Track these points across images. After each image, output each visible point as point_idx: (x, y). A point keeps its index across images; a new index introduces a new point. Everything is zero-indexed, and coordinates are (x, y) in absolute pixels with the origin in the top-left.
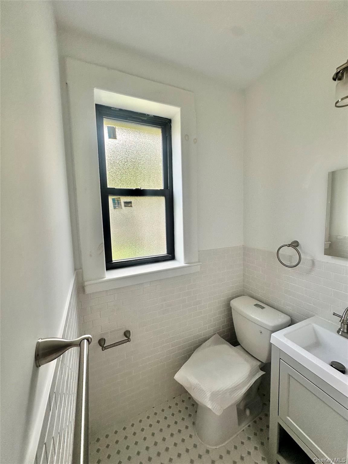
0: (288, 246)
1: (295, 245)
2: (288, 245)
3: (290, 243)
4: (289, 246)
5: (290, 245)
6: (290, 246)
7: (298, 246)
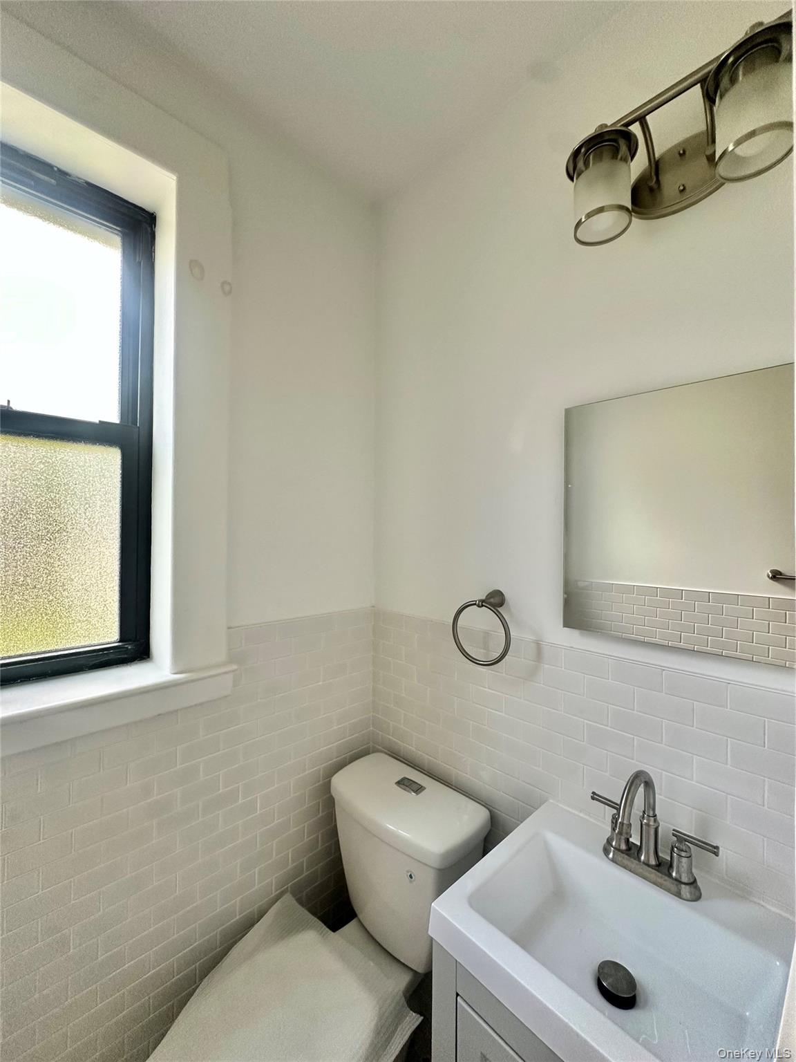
0: (479, 606)
1: (495, 601)
2: (479, 601)
3: (484, 598)
4: (482, 604)
5: (483, 601)
6: (482, 606)
7: (501, 604)
